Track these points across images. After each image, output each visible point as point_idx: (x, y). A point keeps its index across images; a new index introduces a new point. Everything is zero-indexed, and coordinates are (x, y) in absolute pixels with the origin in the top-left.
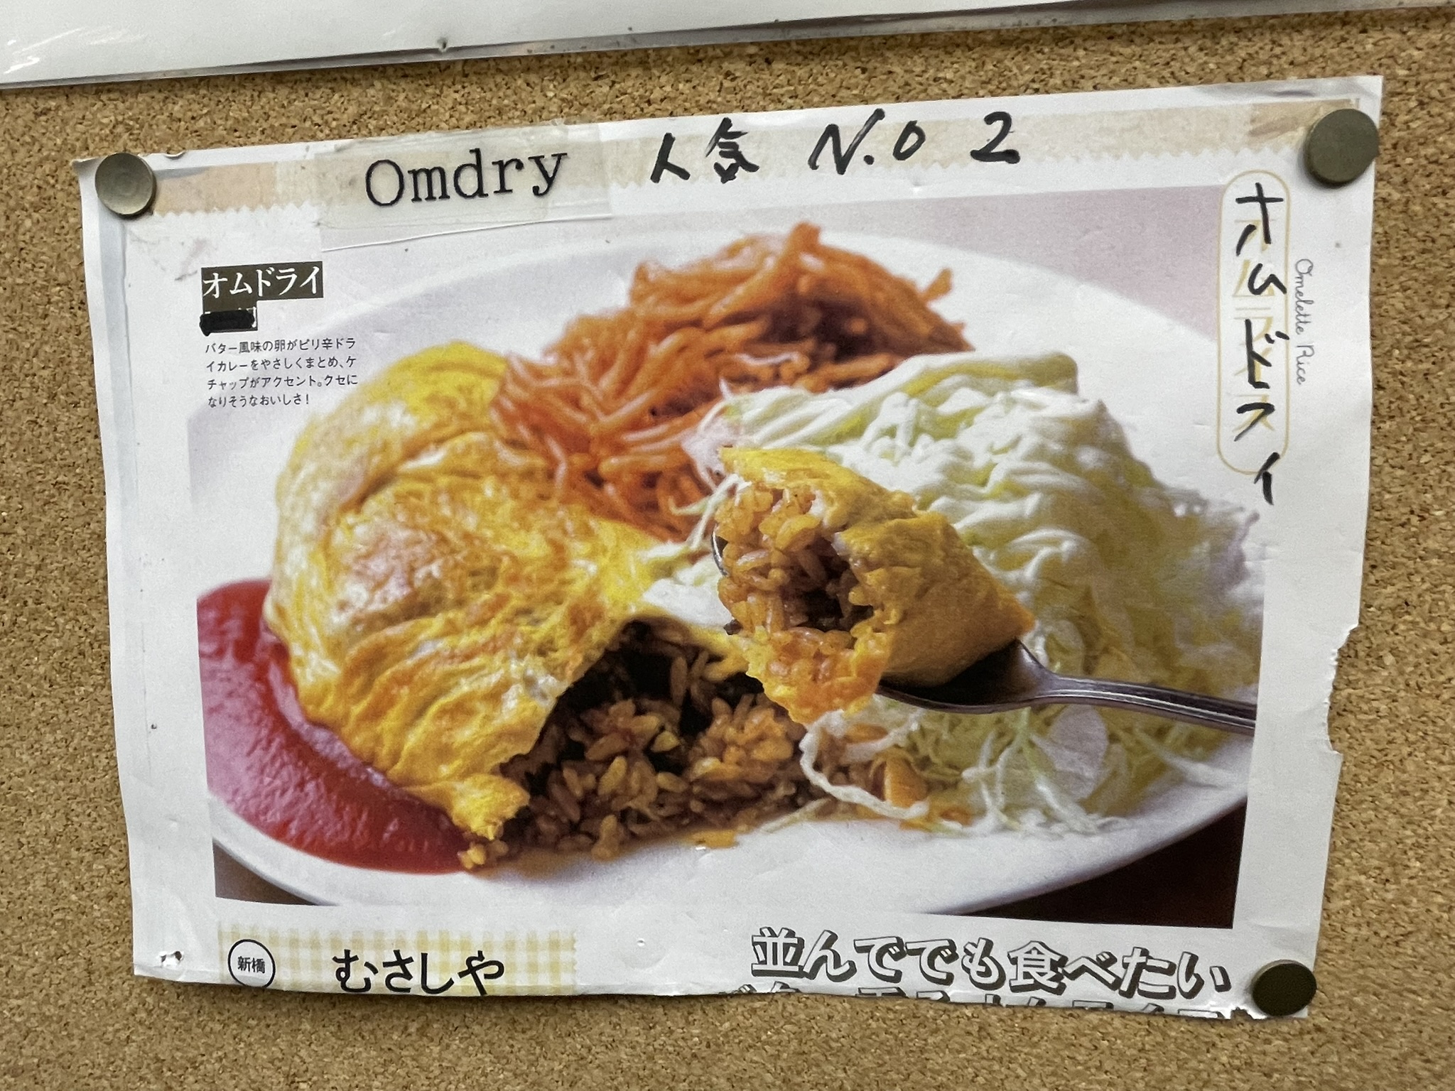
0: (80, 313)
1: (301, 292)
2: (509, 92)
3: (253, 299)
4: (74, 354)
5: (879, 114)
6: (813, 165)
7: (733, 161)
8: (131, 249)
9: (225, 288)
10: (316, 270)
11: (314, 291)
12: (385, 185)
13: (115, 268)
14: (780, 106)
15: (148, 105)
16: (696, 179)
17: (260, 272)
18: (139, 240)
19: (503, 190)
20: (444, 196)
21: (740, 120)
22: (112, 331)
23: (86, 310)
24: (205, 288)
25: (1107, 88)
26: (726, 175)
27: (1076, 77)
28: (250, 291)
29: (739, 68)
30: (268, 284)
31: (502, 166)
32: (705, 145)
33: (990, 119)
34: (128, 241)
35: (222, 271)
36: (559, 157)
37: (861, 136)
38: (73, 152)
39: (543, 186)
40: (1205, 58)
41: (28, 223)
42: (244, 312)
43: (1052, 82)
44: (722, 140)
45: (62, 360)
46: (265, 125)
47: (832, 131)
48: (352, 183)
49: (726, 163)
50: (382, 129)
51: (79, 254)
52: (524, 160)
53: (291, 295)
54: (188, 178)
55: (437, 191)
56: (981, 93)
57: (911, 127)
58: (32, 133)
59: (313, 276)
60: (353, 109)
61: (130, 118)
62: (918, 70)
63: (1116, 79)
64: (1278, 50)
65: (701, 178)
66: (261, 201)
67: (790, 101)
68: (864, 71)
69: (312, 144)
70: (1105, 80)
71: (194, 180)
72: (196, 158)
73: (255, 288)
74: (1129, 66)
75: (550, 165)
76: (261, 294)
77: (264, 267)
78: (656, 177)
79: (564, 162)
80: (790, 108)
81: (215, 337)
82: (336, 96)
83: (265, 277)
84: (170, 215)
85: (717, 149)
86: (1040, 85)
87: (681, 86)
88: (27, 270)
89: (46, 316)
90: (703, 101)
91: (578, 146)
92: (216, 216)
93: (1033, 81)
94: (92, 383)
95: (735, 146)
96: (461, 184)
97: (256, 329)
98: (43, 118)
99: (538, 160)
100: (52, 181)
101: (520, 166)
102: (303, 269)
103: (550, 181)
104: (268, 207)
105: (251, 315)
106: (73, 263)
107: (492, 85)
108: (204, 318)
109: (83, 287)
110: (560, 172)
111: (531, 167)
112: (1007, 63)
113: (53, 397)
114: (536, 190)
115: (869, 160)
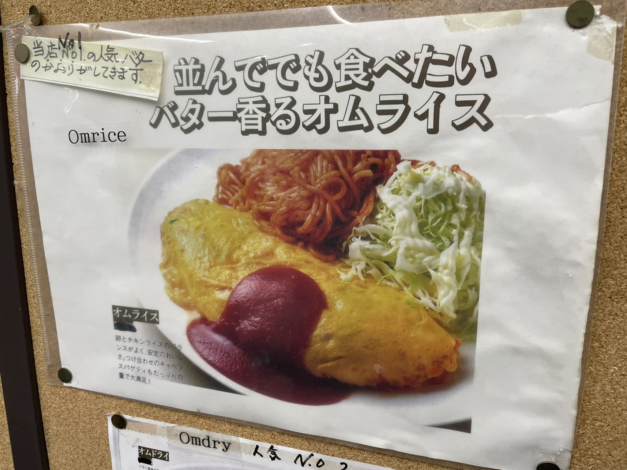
0: (108, 447)
1: (163, 459)
2: (216, 423)
3: (151, 457)
4: (107, 456)
5: (312, 455)
6: (295, 463)
7: (274, 456)
8: (120, 436)
9: (144, 452)
10: (167, 454)
11: (167, 459)
12: (185, 439)
13: (116, 440)
14: (286, 445)
15: (124, 403)
16: (264, 458)
17: (153, 451)
18: (122, 434)
19: (215, 447)
20: (200, 445)
21: (275, 447)
22: (116, 455)
23: (109, 446)
24: (139, 451)
25: (373, 464)
26: (273, 459)
27: (365, 459)
28: (151, 455)
29: (275, 433)
30: (155, 454)
31: (215, 442)
32: (267, 450)
33: (342, 464)
34: (120, 434)
35: (144, 448)
36: (229, 444)
37: (307, 459)
38: (106, 409)
39: (225, 450)
40: (399, 463)
41: (95, 423)
42: (149, 460)
43: (358, 458)
44: (271, 450)
45: (103, 457)
46: (154, 415)
47: (300, 456)
48: (176, 435)
49: (273, 456)
50: (184, 424)
51: (107, 433)
52: (220, 442)
53: (160, 459)
54: (135, 423)
55: (198, 443)
56: (339, 456)
57: (321, 460)
58: (96, 402)
59: (166, 455)
60: (176, 417)
61: (120, 404)
62: (322, 446)
63: (375, 462)
64: (419, 466)
65: (266, 458)
66: (153, 433)
67: (289, 445)
68: (308, 442)
69: (166, 423)
70: (373, 462)
71: (137, 424)
72: (136, 419)
73: (152, 454)
74: (379, 460)
75: (227, 445)
76: (153, 456)
77: (154, 450)
78: (254, 454)
79: (230, 445)
80: (289, 447)
81: (141, 464)
82: (172, 413)
83: (154, 452)
84: (130, 430)
85: (270, 452)
86: (355, 458)
87: (261, 433)
88: (94, 433)
89: (99, 445)
90: (266, 439)
91: (234, 442)
92: (142, 434)
93: (353, 457)
94: (111, 464)
95: (275, 453)
96: (204, 443)
97: (152, 465)
98: (98, 399)
99: (224, 443)
100: (101, 414)
101: (219, 443)
102: (164, 453)
103: (227, 449)
104: (155, 435)
105: (151, 461)
106: (106, 435)
107: (212, 421)
108: (139, 458)
109: (108, 441)
110: (229, 446)
111: (222, 444)
112: (346, 450)
113: (101, 465)
114: (223, 450)
115: (310, 465)
